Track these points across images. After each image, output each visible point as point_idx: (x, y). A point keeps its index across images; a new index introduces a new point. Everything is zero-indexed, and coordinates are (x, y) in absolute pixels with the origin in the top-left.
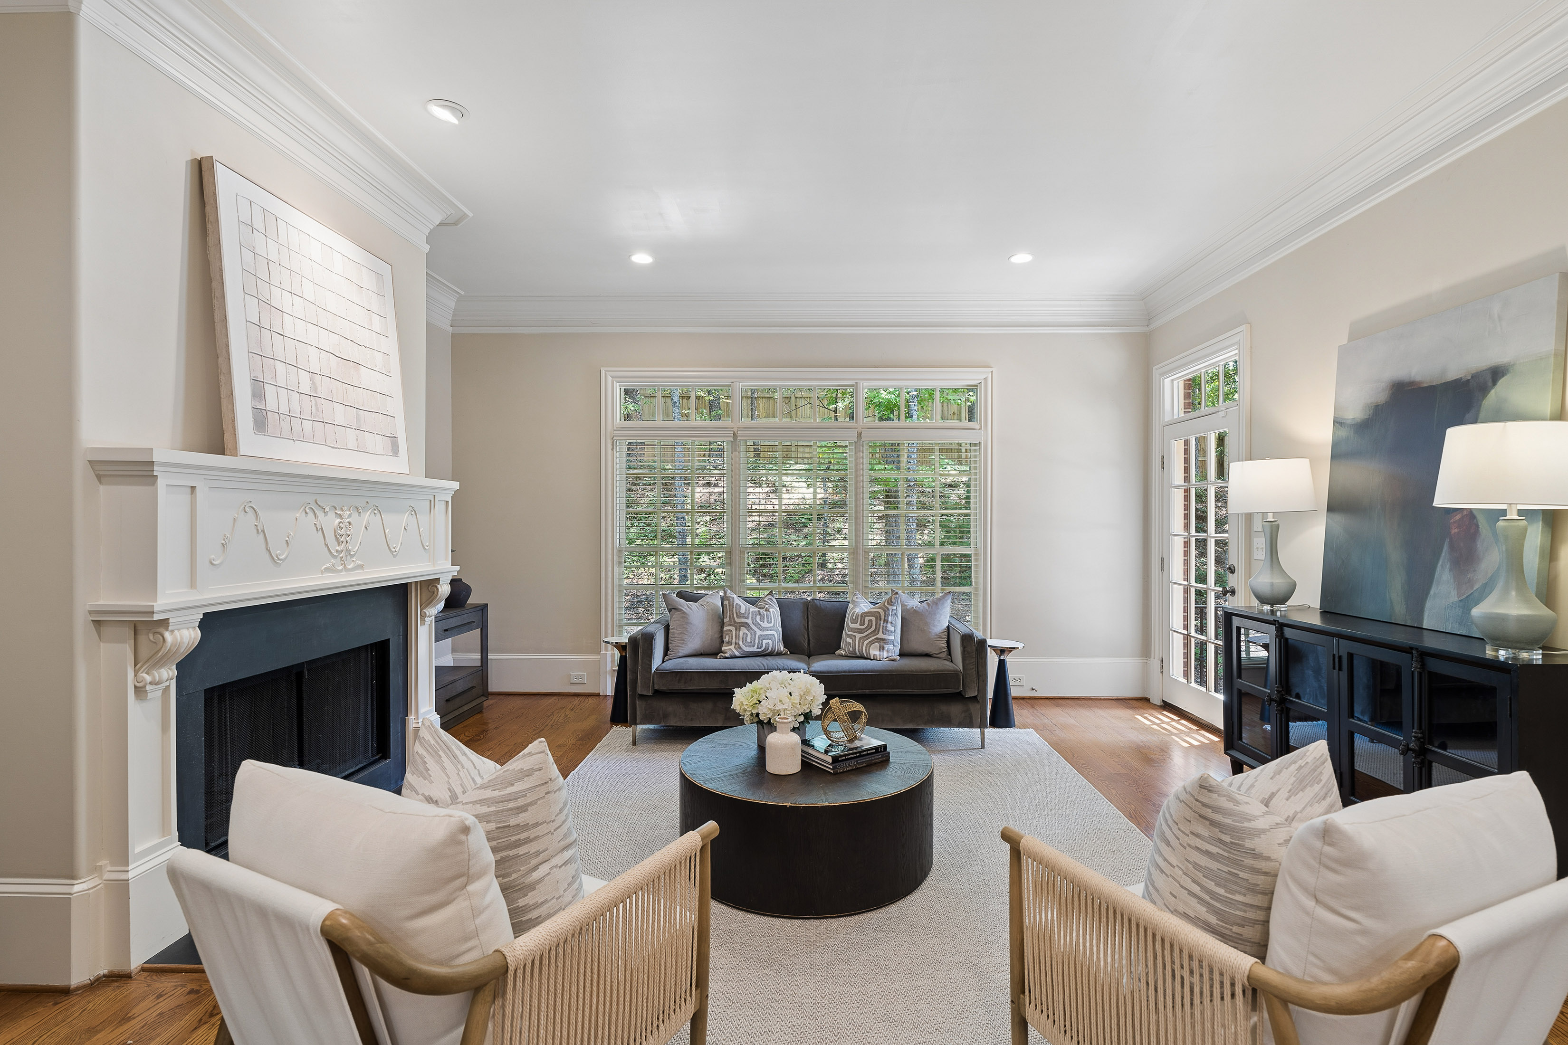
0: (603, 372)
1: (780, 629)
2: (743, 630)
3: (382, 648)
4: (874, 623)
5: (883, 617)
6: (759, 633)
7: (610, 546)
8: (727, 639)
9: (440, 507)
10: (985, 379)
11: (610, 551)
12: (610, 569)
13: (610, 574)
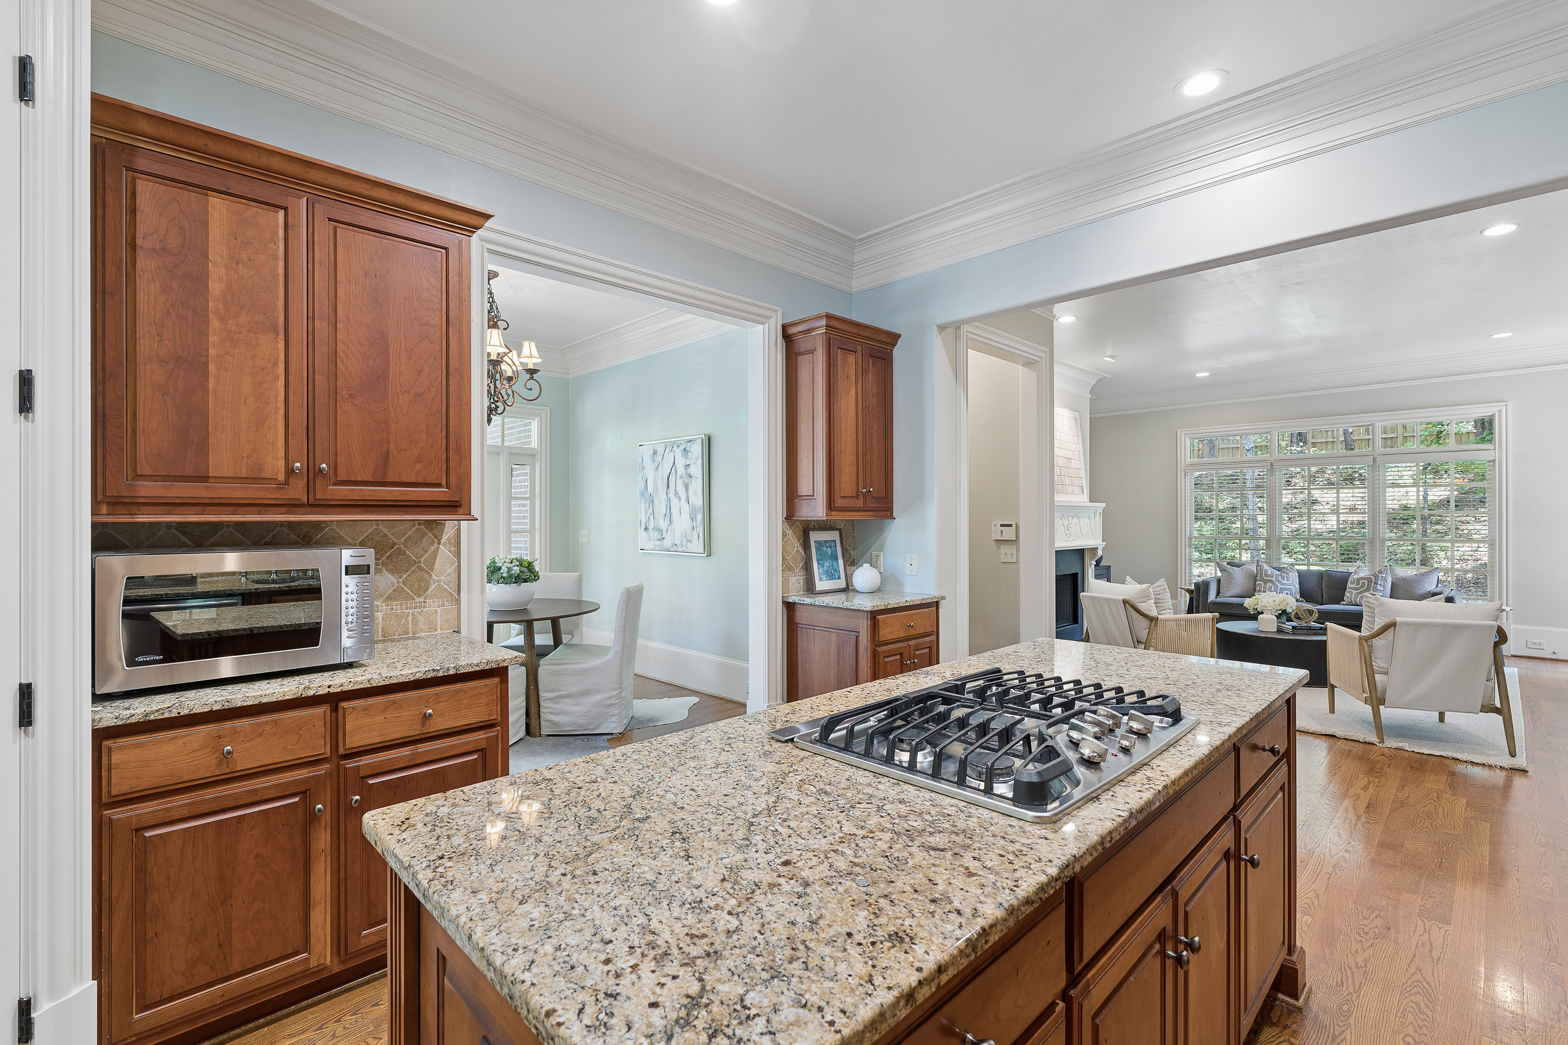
0: (1179, 432)
1: (1298, 586)
2: (1269, 584)
3: (1075, 576)
4: (1366, 584)
5: (1373, 581)
6: (1280, 586)
7: (1183, 535)
8: (1258, 589)
9: (1098, 515)
10: (1500, 411)
11: (1183, 539)
12: (1183, 549)
13: (1183, 552)
